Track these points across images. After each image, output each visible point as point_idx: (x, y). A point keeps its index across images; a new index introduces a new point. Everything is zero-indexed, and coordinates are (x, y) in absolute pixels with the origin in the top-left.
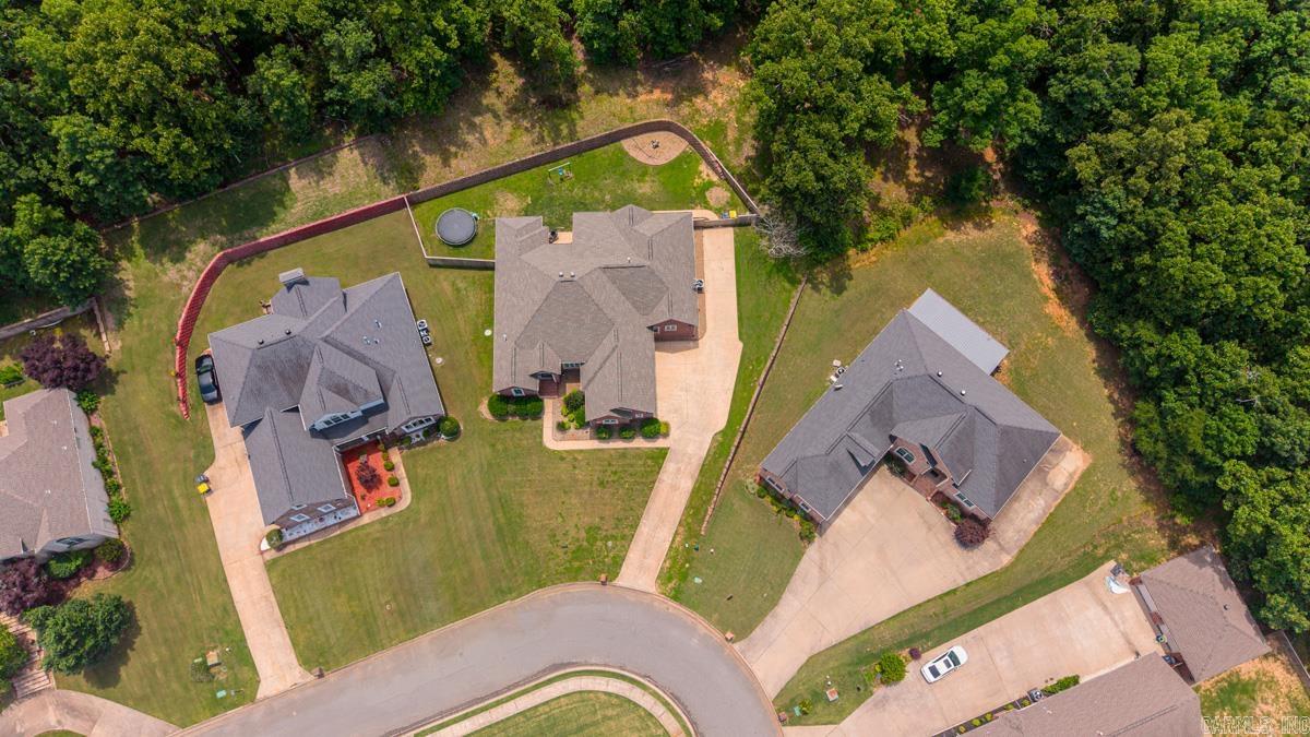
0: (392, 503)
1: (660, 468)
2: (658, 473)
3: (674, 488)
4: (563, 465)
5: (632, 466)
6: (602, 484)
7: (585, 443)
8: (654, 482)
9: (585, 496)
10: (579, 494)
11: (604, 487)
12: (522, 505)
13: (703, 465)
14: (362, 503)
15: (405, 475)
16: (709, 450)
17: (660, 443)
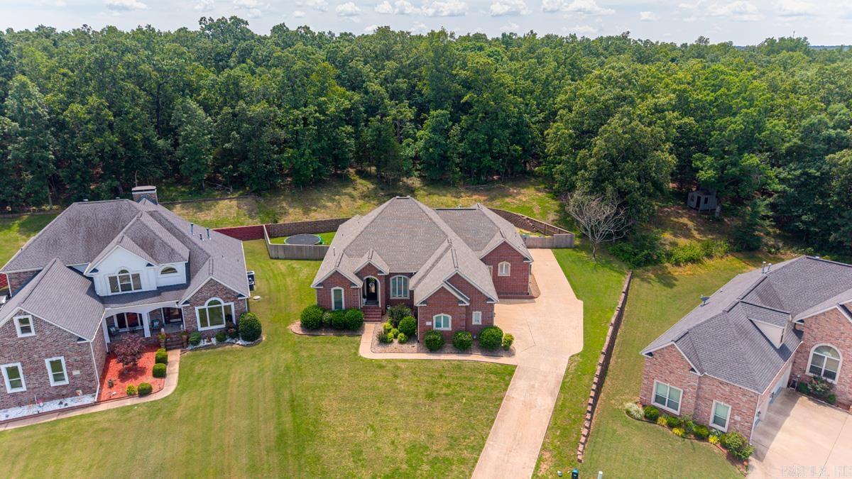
0: (145, 392)
1: (507, 385)
2: (505, 390)
3: (529, 406)
4: (380, 373)
5: (470, 379)
6: (430, 396)
7: (411, 354)
8: (502, 399)
9: (408, 408)
10: (400, 405)
11: (433, 401)
12: (319, 411)
13: (563, 383)
14: (106, 391)
15: (177, 370)
16: (568, 369)
17: (504, 360)
